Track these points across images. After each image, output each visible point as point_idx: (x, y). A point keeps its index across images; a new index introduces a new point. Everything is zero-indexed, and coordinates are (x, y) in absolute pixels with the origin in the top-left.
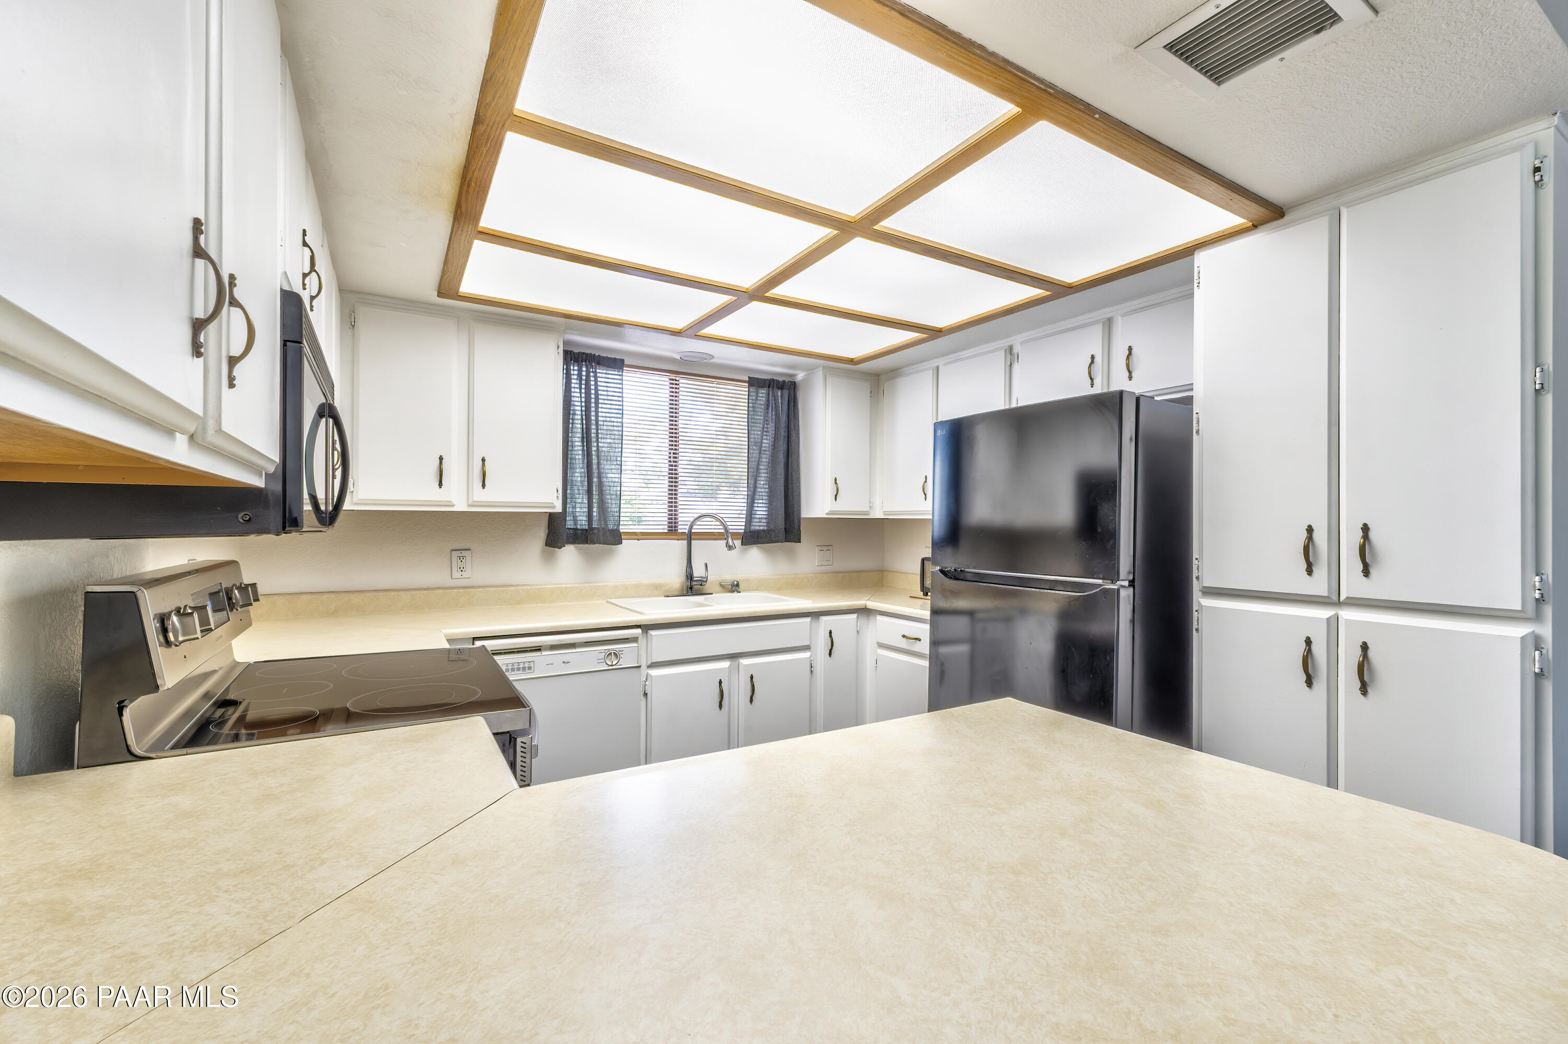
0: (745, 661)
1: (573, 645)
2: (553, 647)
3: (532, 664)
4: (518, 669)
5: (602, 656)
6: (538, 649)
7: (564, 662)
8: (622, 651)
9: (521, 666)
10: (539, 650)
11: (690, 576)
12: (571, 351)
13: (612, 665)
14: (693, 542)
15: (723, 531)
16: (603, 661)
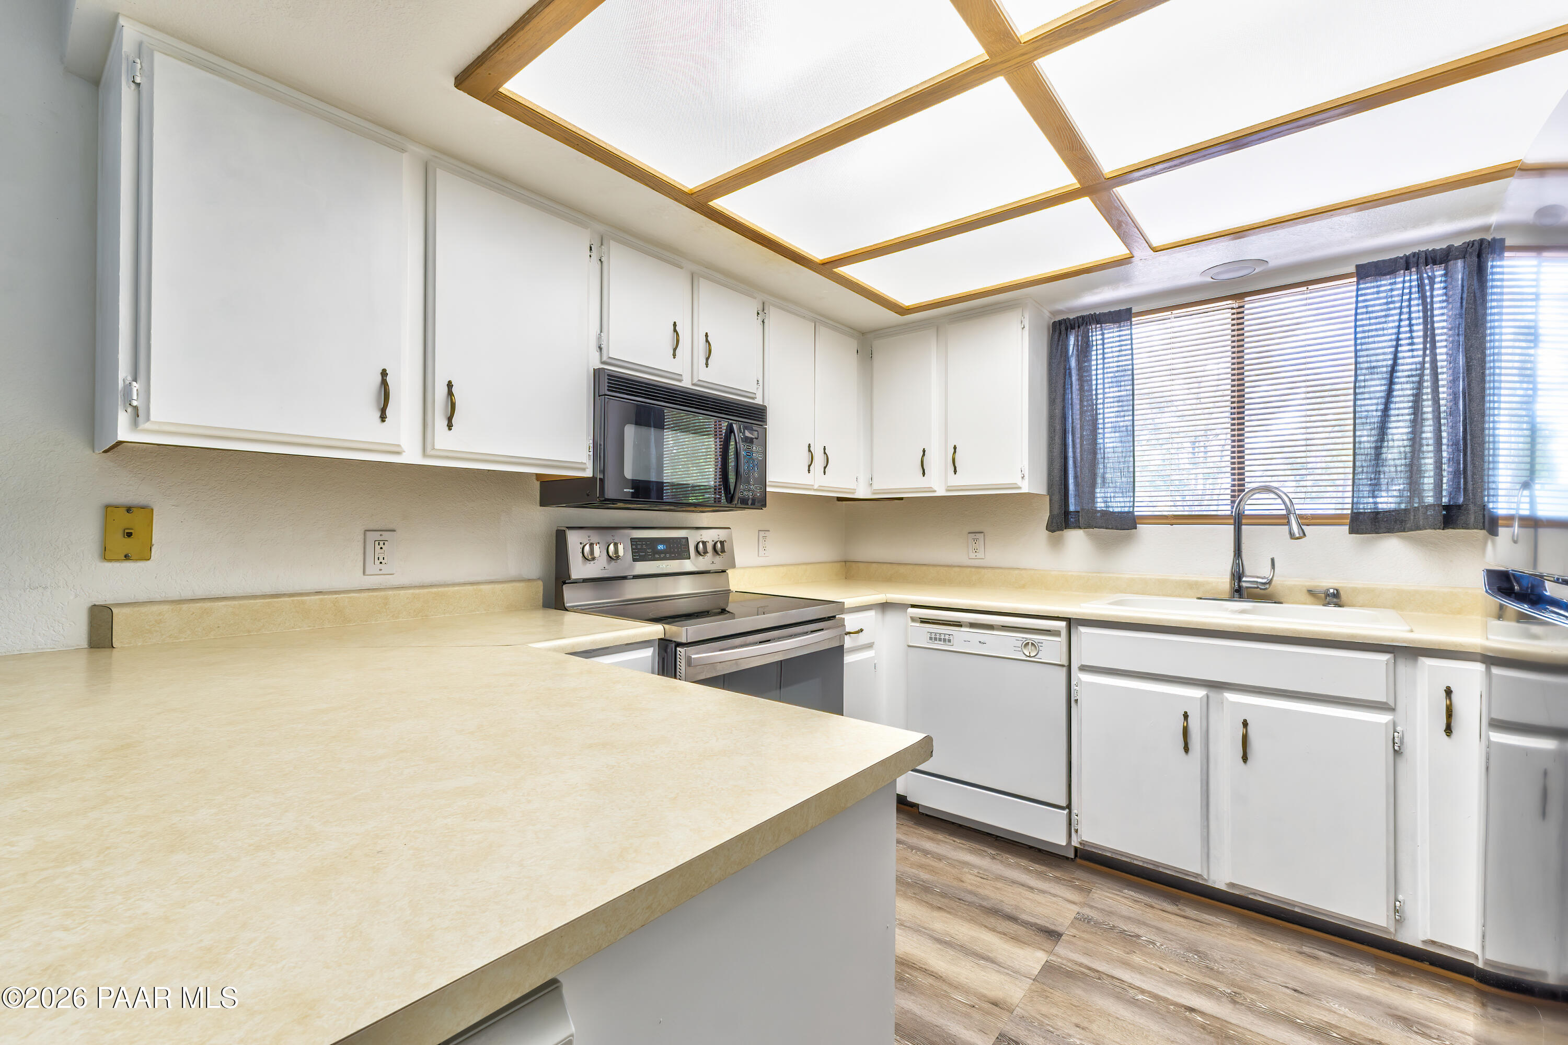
0: (1231, 697)
1: (990, 627)
2: (973, 625)
3: (951, 637)
4: (940, 640)
5: (1020, 643)
6: (958, 624)
7: (980, 642)
8: (1042, 643)
9: (942, 637)
10: (961, 626)
11: (1238, 575)
12: (1065, 320)
13: (1030, 657)
14: (1244, 528)
15: (1284, 512)
16: (1020, 649)
